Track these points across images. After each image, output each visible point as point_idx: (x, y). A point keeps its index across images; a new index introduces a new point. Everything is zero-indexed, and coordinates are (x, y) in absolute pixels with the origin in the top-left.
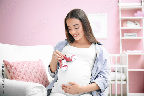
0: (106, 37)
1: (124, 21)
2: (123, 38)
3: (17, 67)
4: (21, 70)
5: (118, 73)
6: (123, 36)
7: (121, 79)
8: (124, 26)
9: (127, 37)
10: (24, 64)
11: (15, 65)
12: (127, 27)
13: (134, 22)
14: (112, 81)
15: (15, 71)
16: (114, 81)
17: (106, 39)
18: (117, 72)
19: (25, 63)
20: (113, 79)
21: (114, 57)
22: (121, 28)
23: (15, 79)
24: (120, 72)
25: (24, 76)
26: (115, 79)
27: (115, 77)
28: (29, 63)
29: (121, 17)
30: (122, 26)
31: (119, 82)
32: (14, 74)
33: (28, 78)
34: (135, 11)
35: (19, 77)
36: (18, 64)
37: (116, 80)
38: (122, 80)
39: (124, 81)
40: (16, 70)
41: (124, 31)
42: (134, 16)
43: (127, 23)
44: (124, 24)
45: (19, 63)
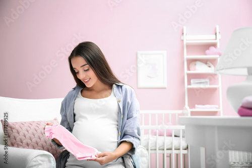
0: (165, 85)
1: (192, 62)
2: (189, 87)
3: (20, 129)
4: (26, 133)
5: (176, 138)
6: (189, 83)
7: (180, 146)
8: (191, 69)
9: (195, 84)
10: (30, 126)
11: (17, 127)
12: (195, 70)
13: (206, 63)
14: (167, 149)
15: (16, 135)
16: (171, 149)
17: (165, 88)
18: (175, 136)
19: (32, 123)
20: (169, 147)
21: (174, 115)
22: (186, 71)
23: (17, 146)
24: (179, 137)
25: (29, 141)
26: (172, 146)
27: (172, 143)
28: (38, 124)
29: (187, 56)
30: (189, 69)
31: (177, 152)
32: (16, 140)
33: (36, 145)
34: (207, 46)
35: (22, 143)
36: (22, 126)
37: (173, 149)
38: (181, 149)
39: (185, 149)
40: (19, 133)
41: (191, 76)
42: (206, 54)
43: (195, 65)
44: (192, 66)
45: (24, 123)
